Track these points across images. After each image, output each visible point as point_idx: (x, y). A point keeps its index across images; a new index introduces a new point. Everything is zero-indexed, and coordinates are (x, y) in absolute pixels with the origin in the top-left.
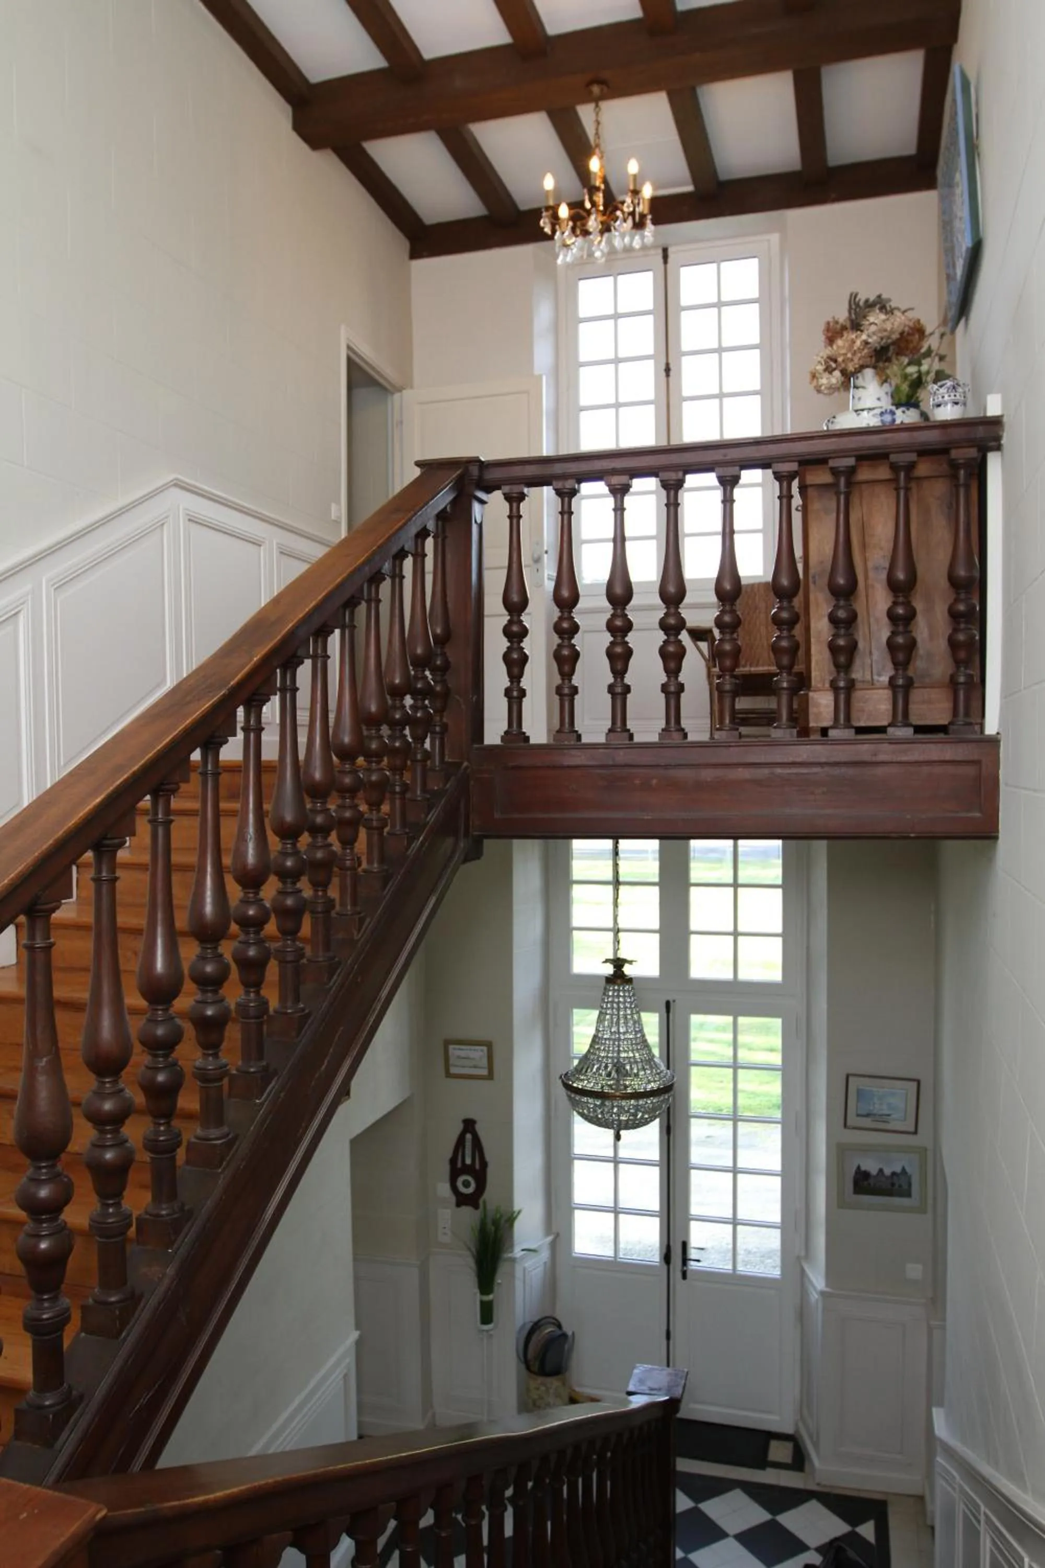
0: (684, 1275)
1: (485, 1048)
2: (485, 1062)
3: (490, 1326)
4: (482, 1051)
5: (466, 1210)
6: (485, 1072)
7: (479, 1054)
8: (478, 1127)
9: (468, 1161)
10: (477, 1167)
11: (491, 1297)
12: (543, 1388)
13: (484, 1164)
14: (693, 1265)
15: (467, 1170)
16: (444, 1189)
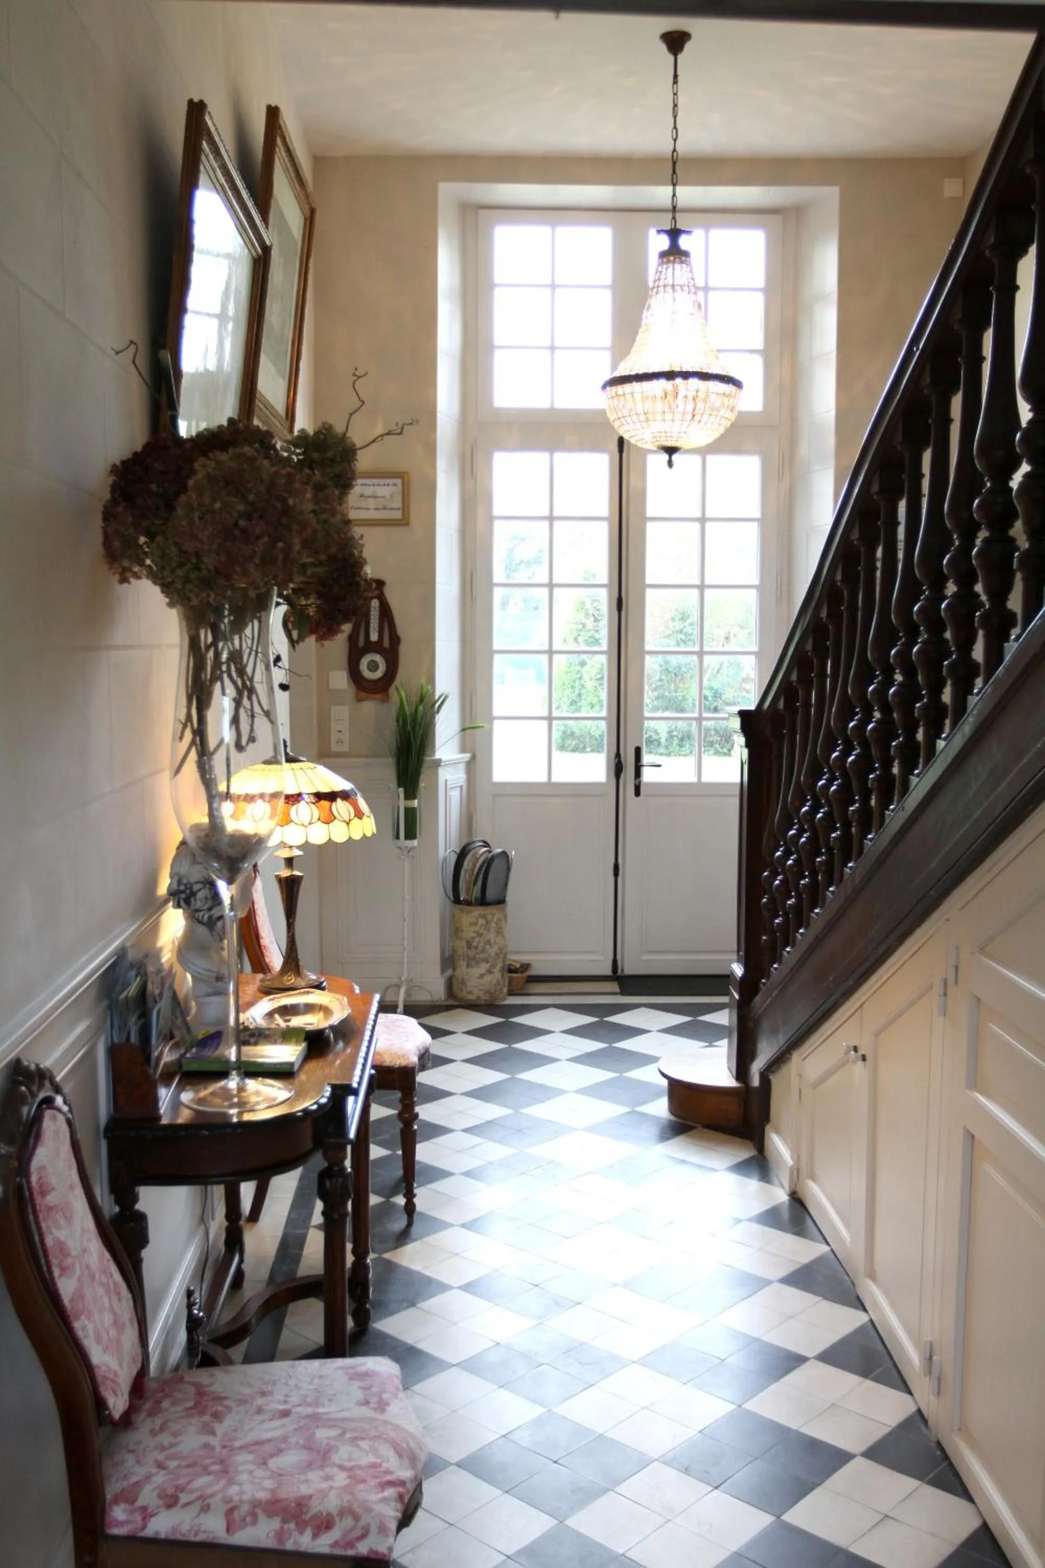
0: (637, 792)
1: (399, 481)
2: (398, 503)
3: (415, 843)
4: (395, 485)
5: (370, 707)
6: (398, 515)
7: (387, 490)
8: (389, 592)
9: (374, 637)
10: (386, 644)
11: (415, 803)
12: (481, 921)
13: (395, 640)
14: (648, 775)
15: (371, 647)
16: (340, 680)
